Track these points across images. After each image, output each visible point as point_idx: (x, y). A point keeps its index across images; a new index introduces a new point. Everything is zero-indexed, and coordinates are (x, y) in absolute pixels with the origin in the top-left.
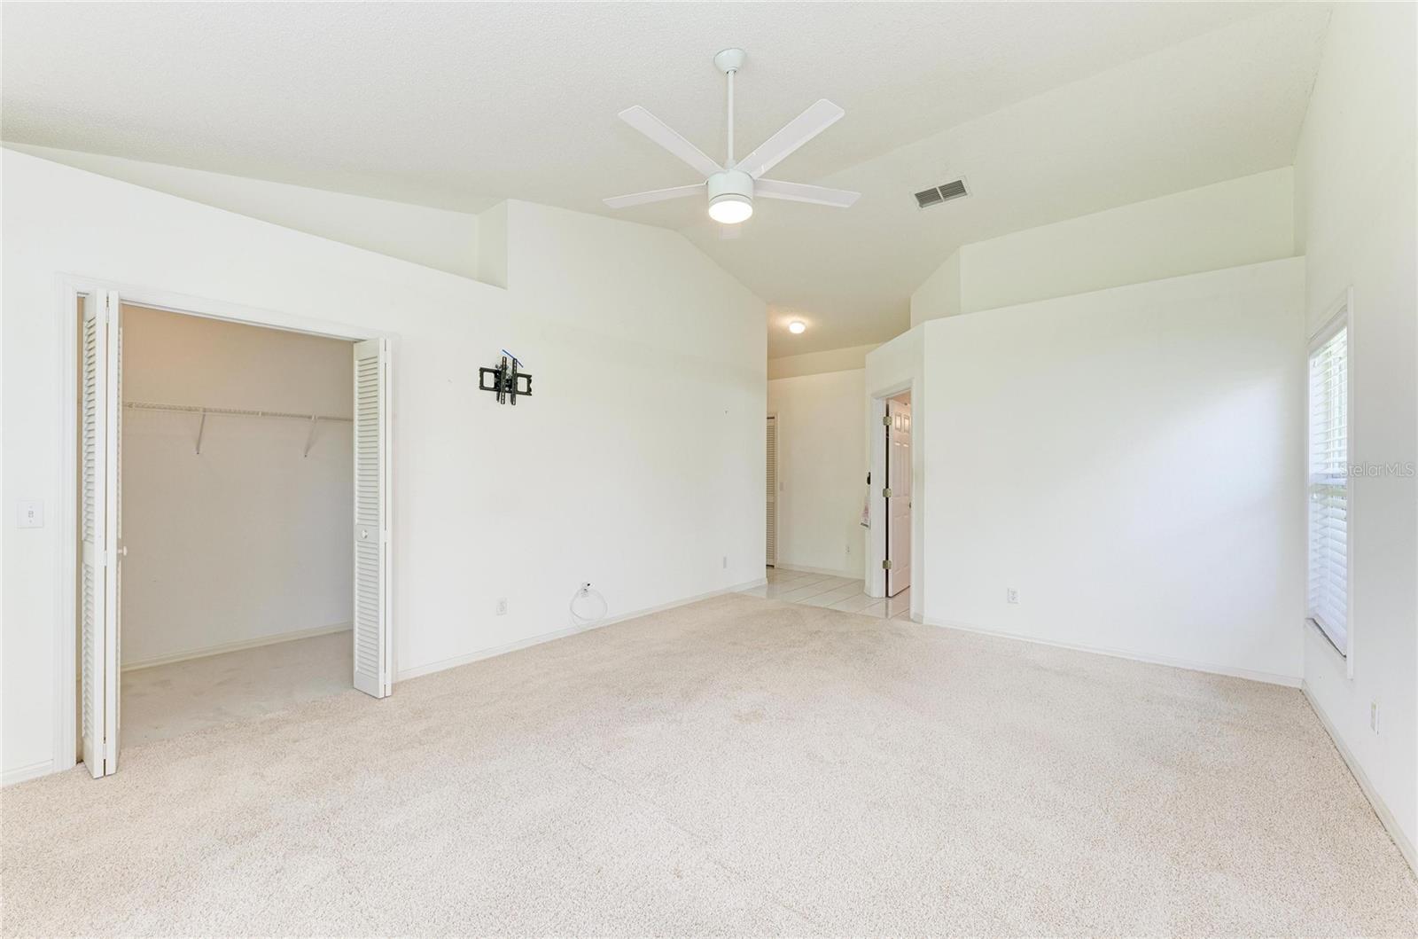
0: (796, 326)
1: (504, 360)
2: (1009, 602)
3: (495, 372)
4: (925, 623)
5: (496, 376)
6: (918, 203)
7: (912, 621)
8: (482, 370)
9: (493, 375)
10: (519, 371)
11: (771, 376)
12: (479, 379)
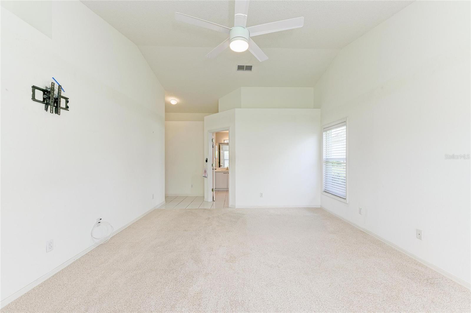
0: (174, 101)
1: (53, 85)
2: (260, 197)
3: (45, 91)
4: (236, 208)
5: (44, 94)
6: (237, 69)
7: (230, 208)
8: (34, 88)
9: (42, 93)
10: (63, 94)
11: (166, 119)
12: (32, 93)
